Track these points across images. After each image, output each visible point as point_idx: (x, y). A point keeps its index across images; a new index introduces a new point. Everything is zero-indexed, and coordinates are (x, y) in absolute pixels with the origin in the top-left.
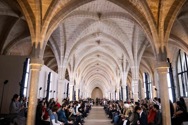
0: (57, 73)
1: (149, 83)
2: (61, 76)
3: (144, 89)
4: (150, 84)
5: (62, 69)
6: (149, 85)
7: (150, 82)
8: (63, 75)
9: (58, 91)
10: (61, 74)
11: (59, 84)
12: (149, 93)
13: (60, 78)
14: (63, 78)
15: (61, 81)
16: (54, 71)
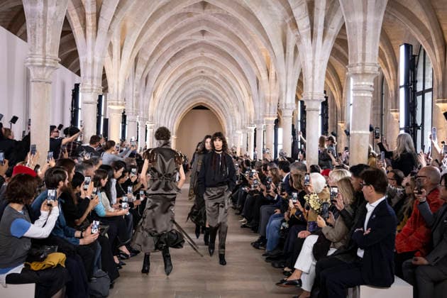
0: (24, 37)
1: (423, 93)
2: (40, 52)
3: (398, 117)
4: (428, 96)
5: (45, 21)
6: (419, 98)
7: (428, 86)
8: (48, 48)
9: (33, 116)
10: (39, 44)
11: (32, 85)
12: (419, 132)
13: (39, 60)
14: (48, 60)
15: (40, 72)
16: (9, 29)
